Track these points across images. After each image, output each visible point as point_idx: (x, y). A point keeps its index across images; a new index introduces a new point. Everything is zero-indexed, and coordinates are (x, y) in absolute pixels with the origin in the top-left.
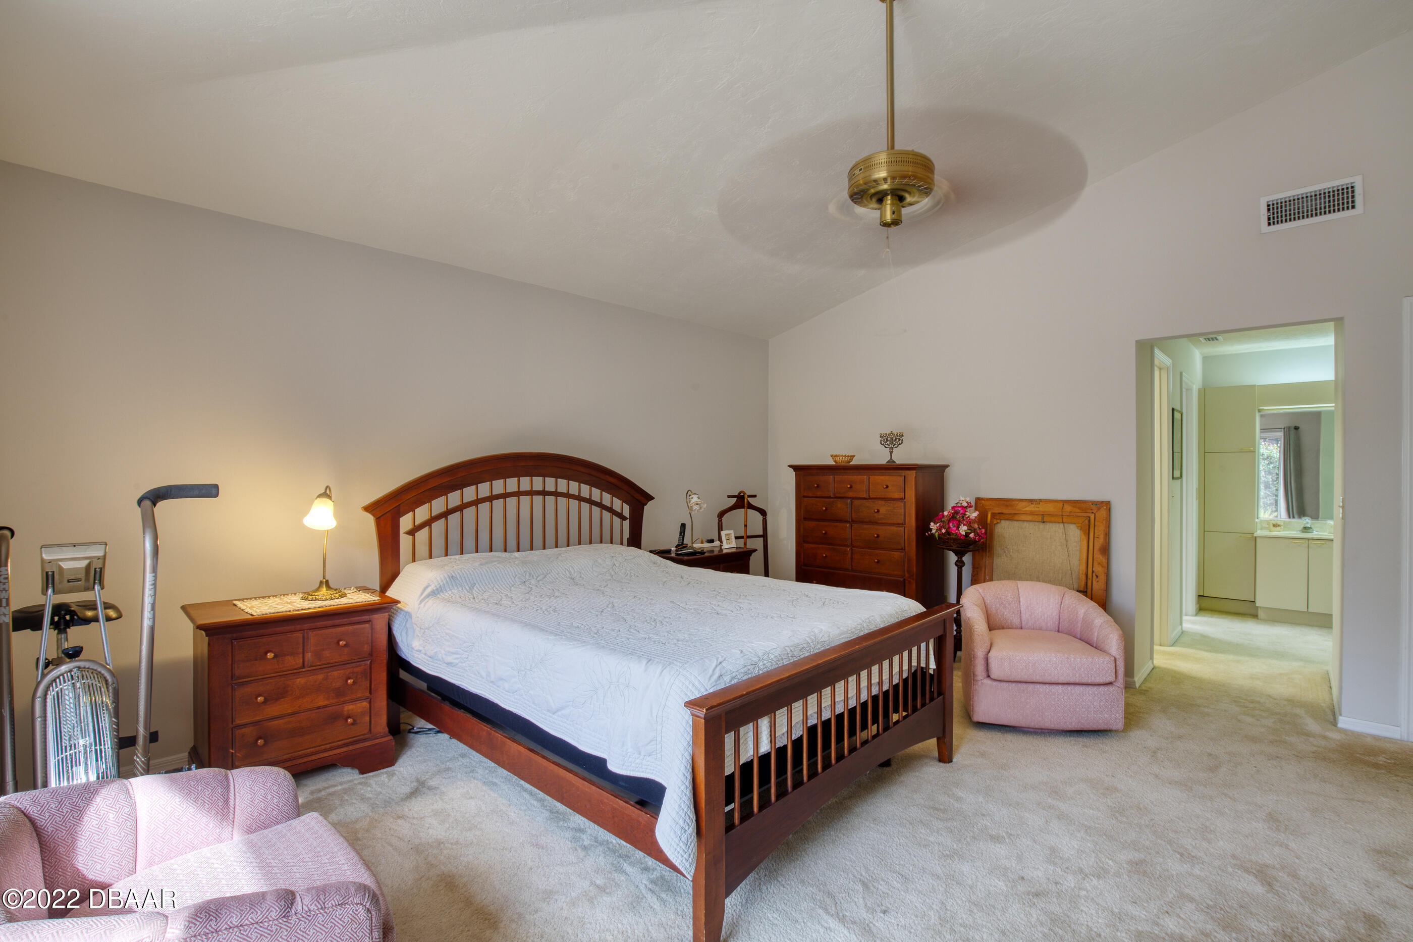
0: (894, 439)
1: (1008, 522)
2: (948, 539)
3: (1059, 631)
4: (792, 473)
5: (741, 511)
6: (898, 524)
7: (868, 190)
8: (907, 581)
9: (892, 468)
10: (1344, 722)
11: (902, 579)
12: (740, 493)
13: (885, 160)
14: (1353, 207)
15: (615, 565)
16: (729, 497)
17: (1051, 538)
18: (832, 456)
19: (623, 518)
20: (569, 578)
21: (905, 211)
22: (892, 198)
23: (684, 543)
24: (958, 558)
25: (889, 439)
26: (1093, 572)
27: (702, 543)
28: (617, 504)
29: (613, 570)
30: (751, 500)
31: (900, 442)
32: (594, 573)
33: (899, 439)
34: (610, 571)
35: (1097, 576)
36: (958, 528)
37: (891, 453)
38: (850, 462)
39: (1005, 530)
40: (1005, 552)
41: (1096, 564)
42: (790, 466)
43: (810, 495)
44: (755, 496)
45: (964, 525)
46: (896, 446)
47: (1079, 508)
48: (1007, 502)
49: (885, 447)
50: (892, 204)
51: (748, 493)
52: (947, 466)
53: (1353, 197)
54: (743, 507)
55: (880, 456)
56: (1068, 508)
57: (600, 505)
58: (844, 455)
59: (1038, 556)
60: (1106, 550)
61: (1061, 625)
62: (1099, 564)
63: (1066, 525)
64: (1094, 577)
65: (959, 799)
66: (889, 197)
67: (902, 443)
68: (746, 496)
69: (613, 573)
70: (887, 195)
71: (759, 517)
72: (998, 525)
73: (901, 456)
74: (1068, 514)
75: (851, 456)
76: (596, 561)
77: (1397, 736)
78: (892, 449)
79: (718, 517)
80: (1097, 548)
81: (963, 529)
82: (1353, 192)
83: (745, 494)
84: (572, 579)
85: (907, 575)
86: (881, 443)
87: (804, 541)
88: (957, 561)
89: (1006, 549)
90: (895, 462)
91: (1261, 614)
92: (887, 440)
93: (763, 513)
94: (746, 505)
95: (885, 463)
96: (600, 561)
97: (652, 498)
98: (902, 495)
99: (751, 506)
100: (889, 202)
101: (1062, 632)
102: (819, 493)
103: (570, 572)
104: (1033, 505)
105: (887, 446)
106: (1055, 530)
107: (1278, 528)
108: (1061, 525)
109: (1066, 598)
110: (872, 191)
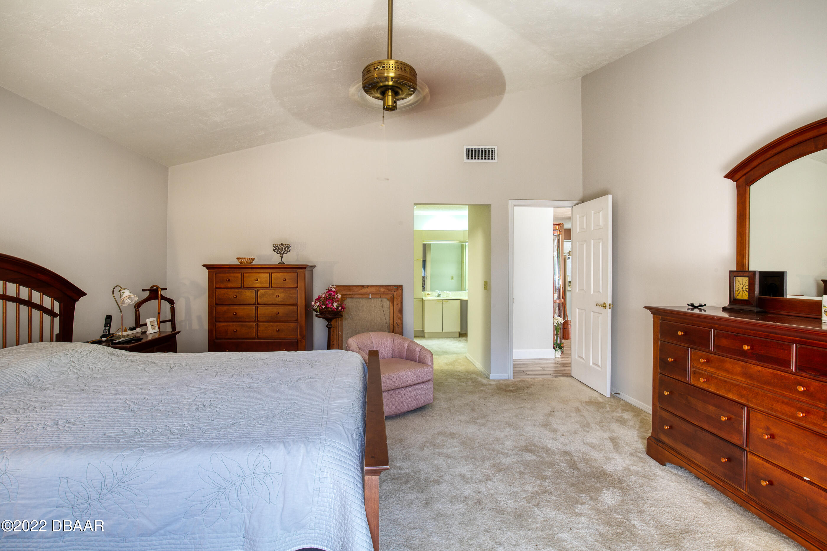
0: (284, 248)
1: (350, 299)
2: (326, 311)
3: (393, 357)
4: (205, 270)
5: (155, 302)
6: (293, 304)
7: (378, 83)
8: (299, 341)
9: (282, 267)
10: (492, 376)
11: (296, 340)
12: (152, 287)
13: (393, 66)
14: (494, 159)
15: (72, 362)
16: (143, 290)
17: (374, 307)
18: (238, 259)
19: (55, 315)
20: (26, 384)
21: (398, 102)
22: (391, 92)
23: (111, 332)
24: (328, 323)
25: (280, 248)
26: (396, 323)
27: (126, 331)
28: (47, 302)
29: (74, 367)
30: (163, 293)
31: (288, 250)
32: (53, 374)
33: (288, 248)
34: (71, 368)
35: (398, 325)
36: (332, 304)
37: (282, 257)
38: (251, 263)
39: (349, 303)
40: (349, 317)
41: (397, 319)
42: (204, 266)
43: (223, 287)
44: (166, 289)
45: (336, 302)
46: (285, 253)
47: (388, 289)
48: (349, 288)
49: (277, 253)
50: (392, 96)
51: (161, 287)
52: (315, 266)
53: (494, 154)
54: (157, 298)
55: (275, 259)
56: (382, 290)
57: (29, 303)
58: (249, 258)
59: (368, 318)
60: (401, 311)
61: (394, 354)
62: (399, 318)
63: (382, 299)
64: (397, 326)
65: (400, 468)
66: (390, 91)
67: (290, 251)
68: (160, 290)
69: (76, 371)
70: (388, 89)
71: (168, 306)
72: (345, 301)
73: (290, 259)
74: (383, 293)
75: (251, 259)
76: (51, 361)
77: (507, 378)
78: (283, 255)
79: (135, 307)
80: (397, 310)
81: (335, 304)
82: (494, 152)
83: (158, 288)
84: (29, 384)
85: (299, 337)
86: (274, 251)
87: (216, 321)
88: (327, 325)
89: (350, 315)
90: (285, 263)
91: (426, 335)
92: (279, 249)
93: (171, 302)
94: (160, 297)
95: (277, 264)
96: (54, 360)
97: (84, 294)
98: (295, 285)
99: (163, 298)
100: (390, 94)
101: (395, 357)
102: (230, 285)
103: (24, 378)
104: (364, 289)
105: (278, 253)
106: (377, 302)
107: (429, 296)
108: (380, 299)
109: (396, 338)
110: (381, 84)
